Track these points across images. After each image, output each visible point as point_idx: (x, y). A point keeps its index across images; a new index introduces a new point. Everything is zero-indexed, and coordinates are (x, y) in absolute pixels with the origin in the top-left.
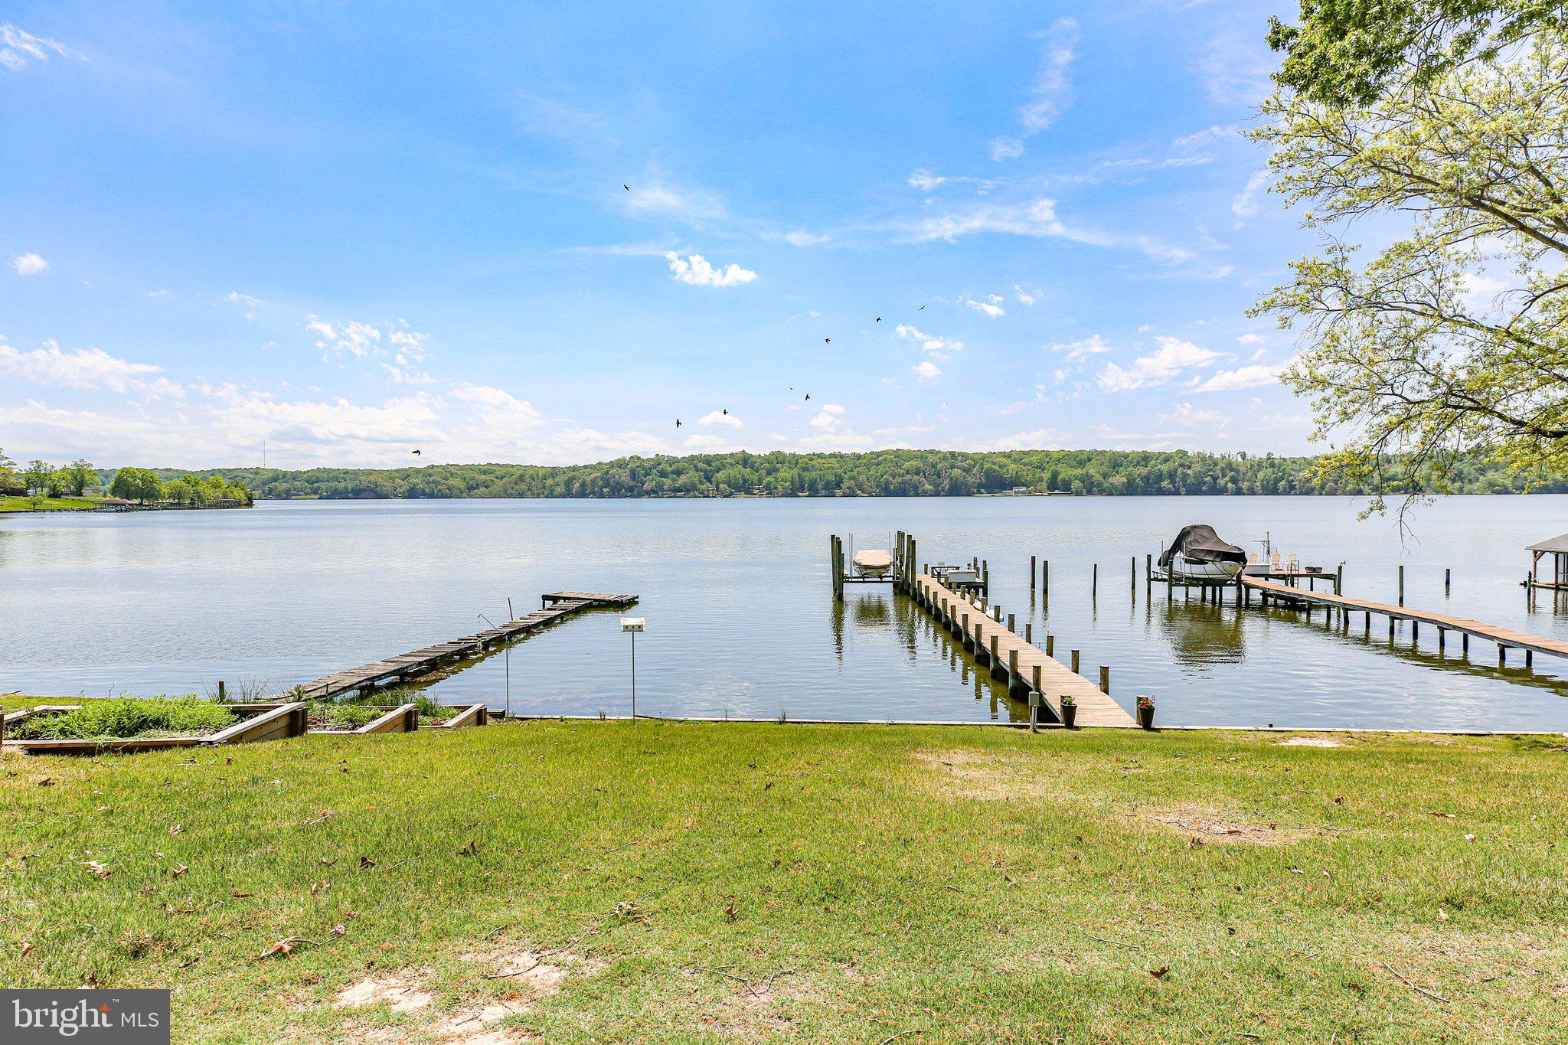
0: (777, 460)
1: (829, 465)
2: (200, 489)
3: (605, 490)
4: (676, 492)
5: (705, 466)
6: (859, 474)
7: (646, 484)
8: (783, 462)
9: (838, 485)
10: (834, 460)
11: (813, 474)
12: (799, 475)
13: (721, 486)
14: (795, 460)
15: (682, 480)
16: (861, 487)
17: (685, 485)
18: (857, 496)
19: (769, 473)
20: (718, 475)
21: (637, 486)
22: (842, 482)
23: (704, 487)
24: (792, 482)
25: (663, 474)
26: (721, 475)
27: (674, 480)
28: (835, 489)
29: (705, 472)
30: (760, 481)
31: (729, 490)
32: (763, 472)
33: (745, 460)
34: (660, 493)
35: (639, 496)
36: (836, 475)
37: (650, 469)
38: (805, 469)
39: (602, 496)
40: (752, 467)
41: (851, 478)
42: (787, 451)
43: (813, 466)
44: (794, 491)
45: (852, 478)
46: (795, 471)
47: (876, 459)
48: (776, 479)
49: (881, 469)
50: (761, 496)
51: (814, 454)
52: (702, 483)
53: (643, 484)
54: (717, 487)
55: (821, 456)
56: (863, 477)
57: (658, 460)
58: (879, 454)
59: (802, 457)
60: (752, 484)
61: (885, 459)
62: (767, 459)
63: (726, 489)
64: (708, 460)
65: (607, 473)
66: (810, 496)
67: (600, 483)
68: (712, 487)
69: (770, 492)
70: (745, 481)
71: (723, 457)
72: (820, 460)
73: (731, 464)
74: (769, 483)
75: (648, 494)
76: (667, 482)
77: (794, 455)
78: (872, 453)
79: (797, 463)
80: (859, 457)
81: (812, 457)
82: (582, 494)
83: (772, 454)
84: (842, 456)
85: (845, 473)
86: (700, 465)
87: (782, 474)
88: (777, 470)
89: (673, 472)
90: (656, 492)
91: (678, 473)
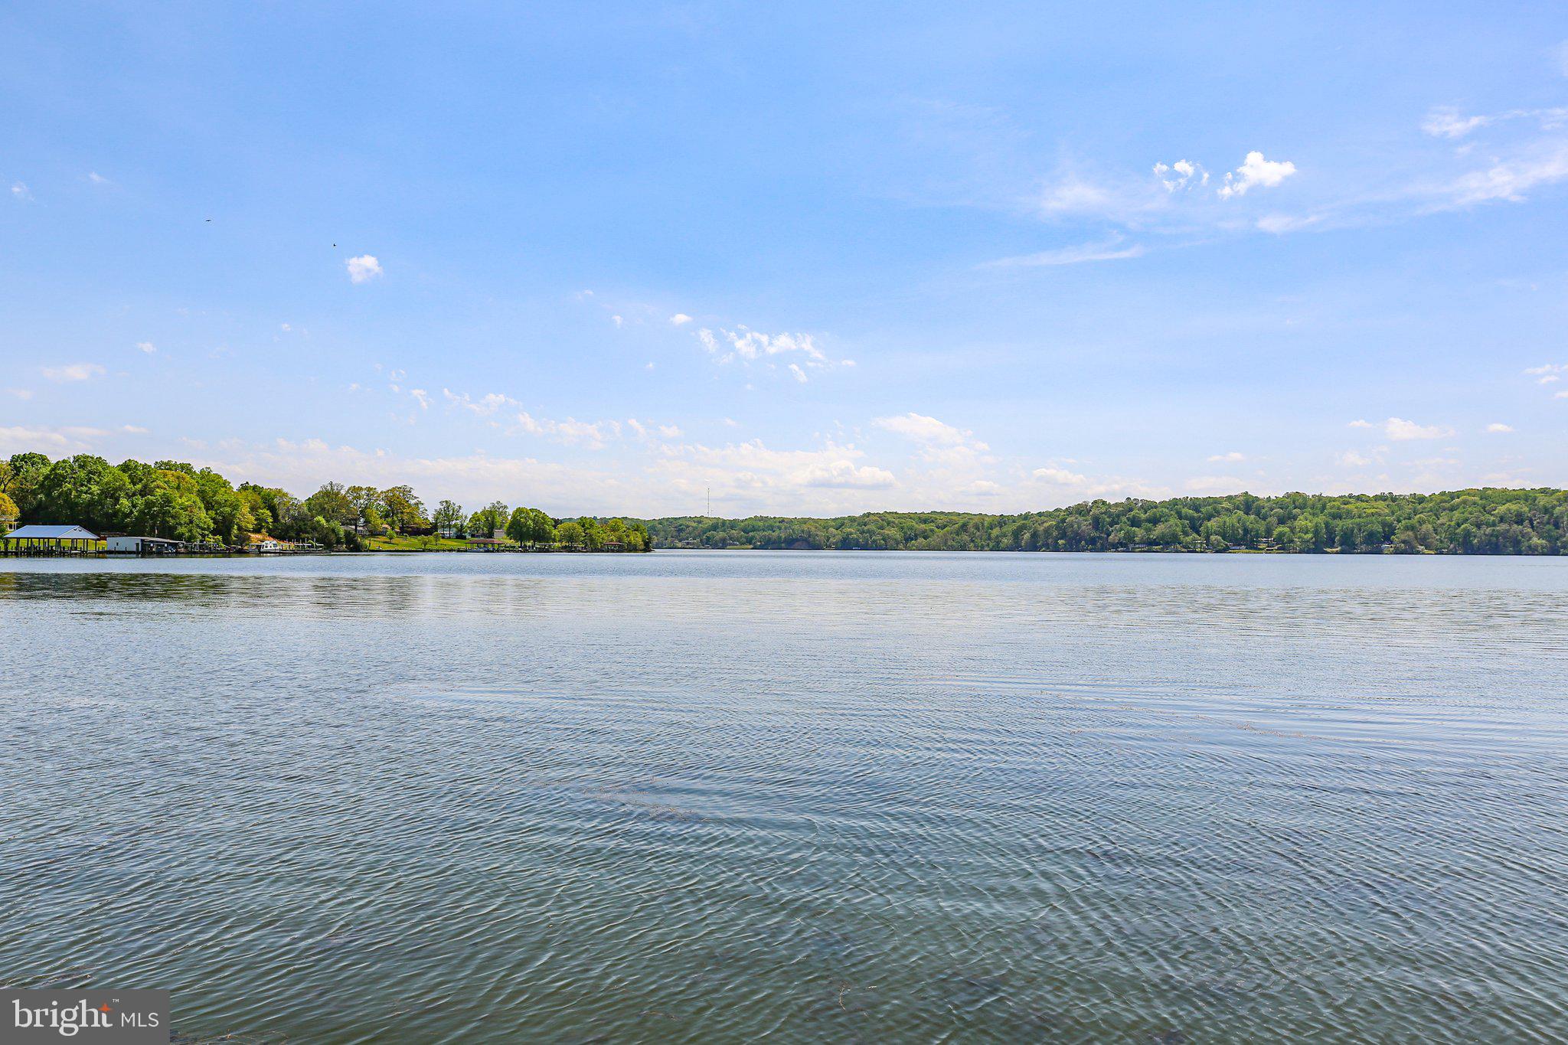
0: (1293, 506)
1: (1373, 510)
2: (593, 531)
3: (1061, 542)
4: (1151, 545)
5: (1191, 511)
6: (1421, 522)
7: (1113, 535)
8: (1303, 507)
9: (1387, 539)
10: (1381, 504)
11: (1349, 523)
12: (1327, 524)
13: (1213, 538)
14: (1321, 504)
15: (1160, 529)
16: (1424, 541)
17: (1163, 537)
18: (1418, 553)
19: (1281, 521)
20: (1209, 524)
21: (1100, 538)
22: (1394, 534)
23: (1189, 539)
24: (1316, 533)
25: (1135, 522)
26: (1213, 524)
27: (1148, 530)
28: (1383, 543)
29: (1191, 519)
30: (1269, 532)
31: (1223, 543)
32: (1274, 520)
33: (1248, 504)
34: (1131, 546)
35: (1103, 549)
36: (1384, 524)
37: (1118, 516)
38: (1337, 516)
39: (1057, 550)
40: (1258, 514)
41: (1407, 528)
42: (1310, 492)
43: (1349, 512)
44: (1319, 545)
45: (1412, 528)
46: (1321, 519)
47: (1448, 502)
48: (1292, 530)
49: (1456, 514)
50: (1269, 551)
51: (1350, 496)
52: (1186, 534)
53: (1109, 535)
54: (1207, 538)
55: (1359, 498)
56: (1427, 527)
57: (1129, 506)
58: (1452, 496)
59: (1331, 499)
60: (1257, 536)
61: (1465, 502)
62: (1279, 503)
63: (1219, 542)
64: (1195, 504)
65: (1063, 521)
66: (1342, 552)
67: (1055, 534)
68: (1200, 540)
69: (1284, 546)
70: (1246, 531)
71: (1216, 501)
72: (1359, 504)
73: (1228, 510)
74: (1281, 535)
75: (1116, 547)
76: (1139, 533)
77: (1320, 498)
78: (1443, 494)
79: (1324, 507)
80: (1421, 500)
81: (1346, 500)
82: (1033, 547)
83: (1288, 495)
84: (1394, 499)
85: (1399, 521)
86: (1185, 511)
87: (1301, 522)
88: (1295, 518)
89: (1148, 520)
90: (1125, 545)
91: (1155, 521)
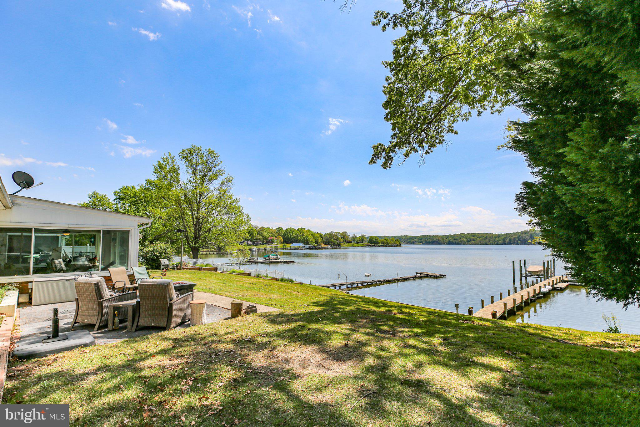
2: (388, 241)
65: (520, 236)
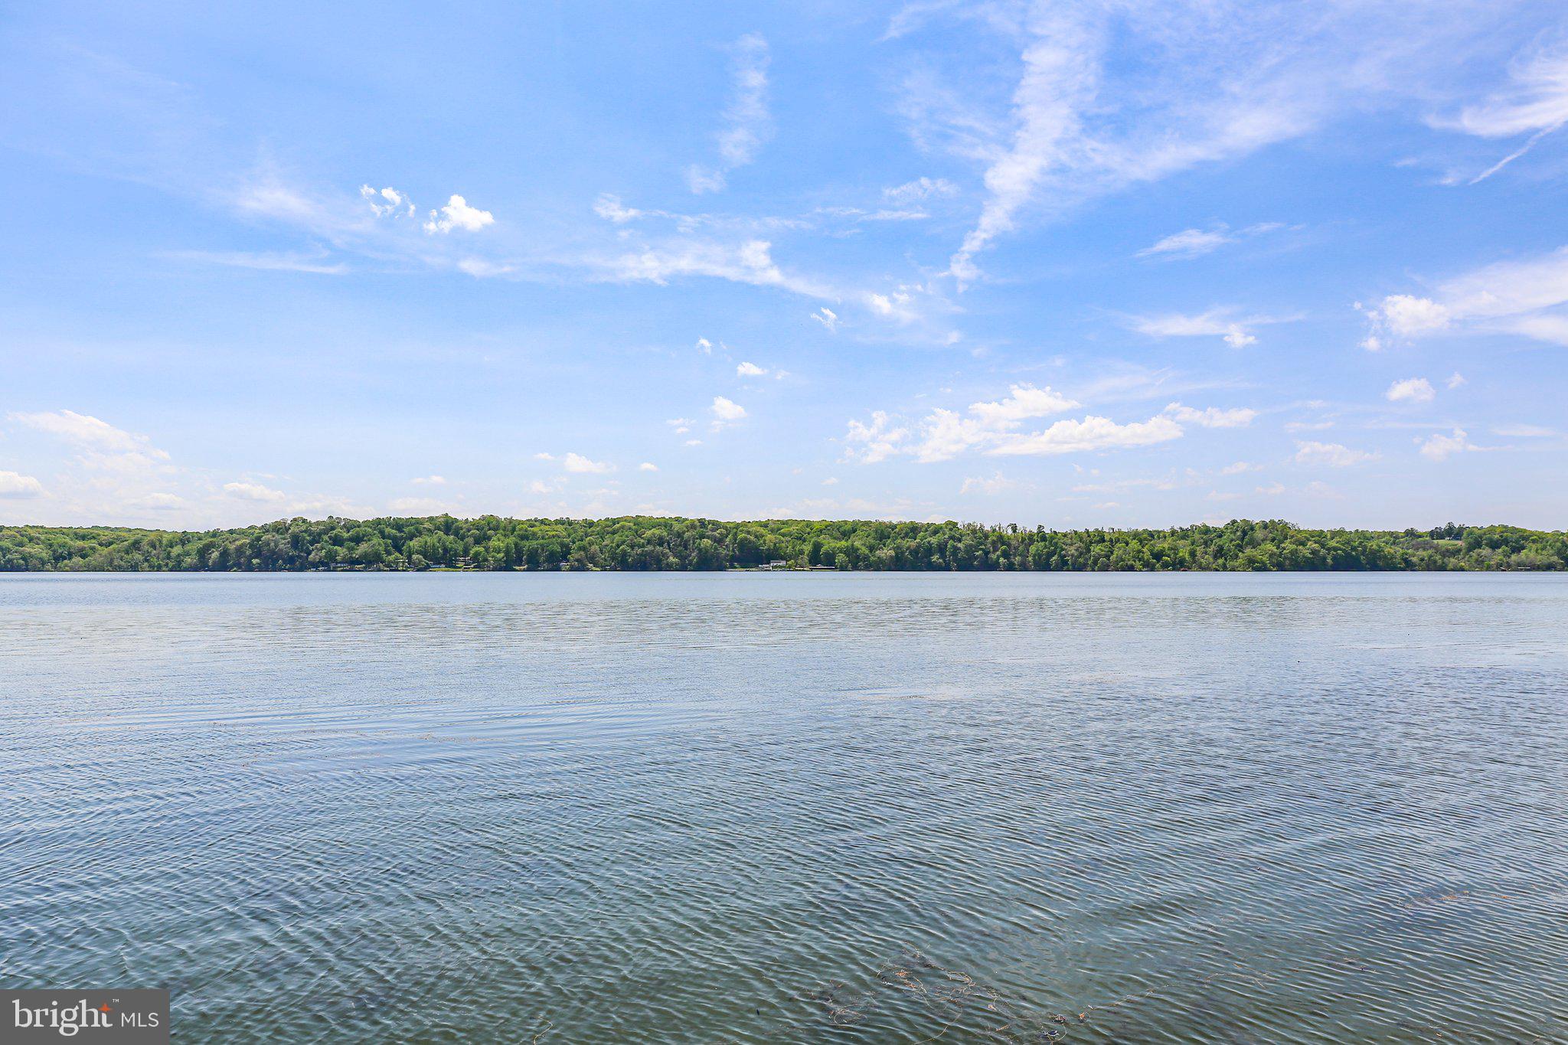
0: (487, 528)
1: (554, 533)
3: (255, 561)
4: (352, 564)
5: (394, 531)
6: (591, 544)
7: (313, 553)
8: (496, 529)
9: (565, 558)
10: (560, 527)
11: (534, 543)
12: (516, 545)
13: (415, 557)
14: (511, 526)
15: (363, 548)
16: (592, 559)
17: (365, 555)
18: (588, 570)
19: (477, 542)
20: (411, 544)
21: (299, 557)
22: (570, 554)
23: (391, 558)
24: (507, 552)
25: (337, 541)
26: (414, 544)
27: (351, 549)
28: (561, 561)
29: (394, 539)
30: (466, 552)
31: (424, 562)
32: (471, 540)
33: (448, 525)
34: (332, 565)
35: (302, 568)
36: (562, 545)
37: (320, 534)
38: (524, 537)
39: (250, 568)
40: (456, 534)
41: (580, 548)
42: (502, 515)
43: (534, 534)
44: (508, 564)
45: (583, 548)
46: (511, 540)
47: (611, 526)
48: (487, 549)
49: (617, 537)
50: (466, 570)
51: (536, 520)
52: (389, 553)
53: (309, 554)
54: (409, 557)
55: (543, 522)
56: (595, 548)
57: (331, 525)
58: (615, 521)
59: (520, 522)
60: (456, 555)
61: (623, 527)
62: (476, 525)
63: (420, 561)
64: (398, 525)
66: (528, 570)
67: (248, 552)
68: (402, 558)
69: (479, 564)
70: (446, 550)
71: (416, 522)
72: (543, 527)
73: (429, 530)
74: (477, 554)
75: (315, 566)
76: (341, 552)
77: (511, 521)
78: (607, 519)
79: (514, 529)
80: (591, 524)
81: (532, 523)
82: (222, 566)
83: (483, 518)
84: (570, 523)
85: (574, 543)
86: (388, 530)
87: (494, 543)
88: (489, 538)
89: (351, 539)
90: (328, 564)
91: (358, 540)
